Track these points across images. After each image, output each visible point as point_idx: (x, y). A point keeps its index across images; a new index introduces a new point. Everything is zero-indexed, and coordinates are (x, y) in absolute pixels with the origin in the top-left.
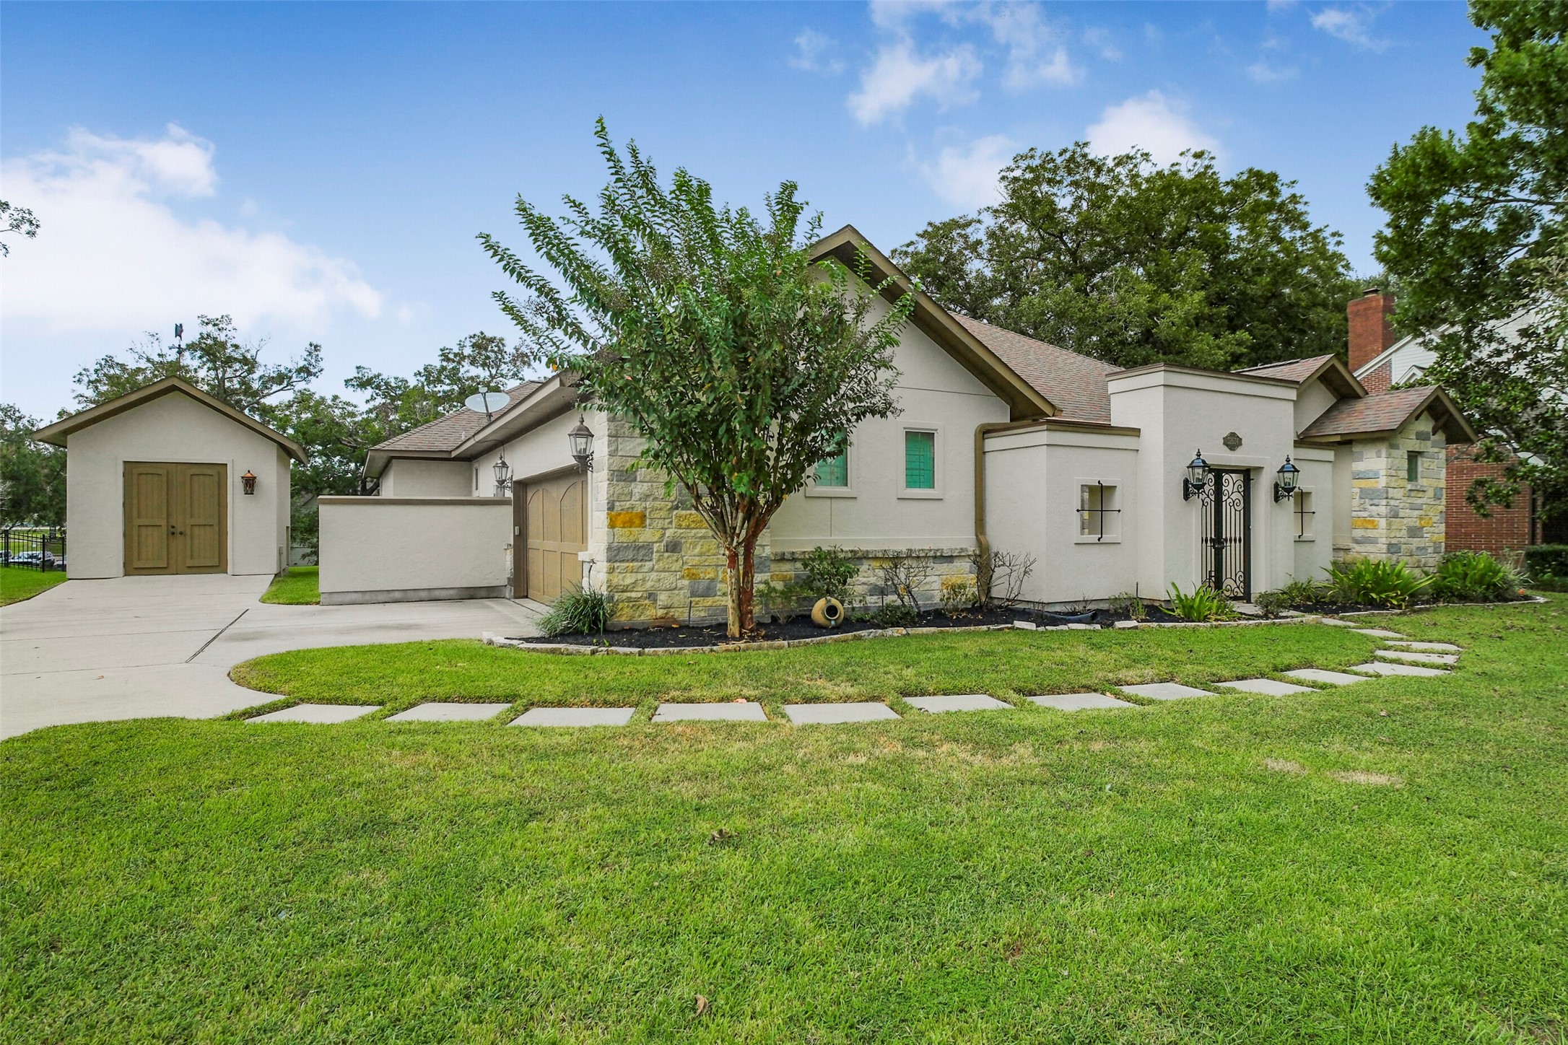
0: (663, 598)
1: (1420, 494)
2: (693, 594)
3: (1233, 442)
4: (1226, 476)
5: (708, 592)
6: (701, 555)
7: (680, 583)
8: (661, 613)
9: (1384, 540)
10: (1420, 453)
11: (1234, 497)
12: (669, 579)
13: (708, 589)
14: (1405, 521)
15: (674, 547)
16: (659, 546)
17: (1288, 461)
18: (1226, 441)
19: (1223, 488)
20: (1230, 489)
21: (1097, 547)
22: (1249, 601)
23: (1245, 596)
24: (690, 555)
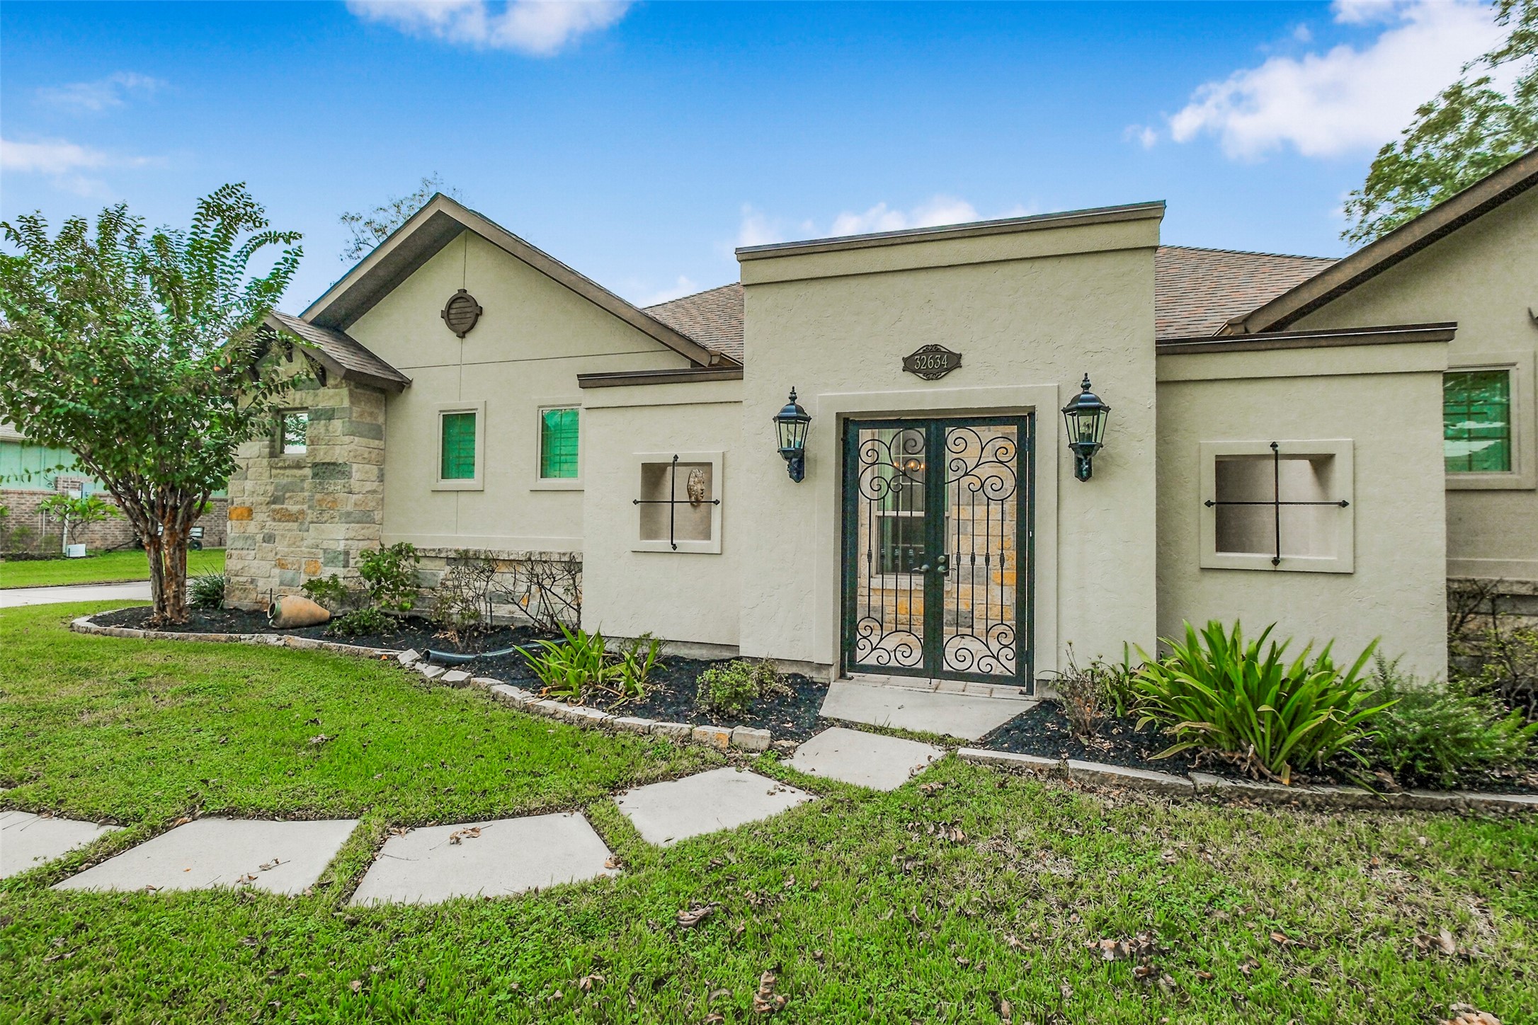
0: (261, 585)
2: (281, 583)
3: (933, 362)
4: (950, 432)
5: (293, 582)
6: (288, 547)
7: (273, 572)
8: (259, 597)
11: (982, 472)
12: (266, 567)
13: (293, 578)
15: (269, 539)
16: (259, 537)
17: (1086, 387)
18: (910, 364)
19: (949, 456)
20: (971, 458)
21: (675, 558)
22: (1030, 691)
23: (1023, 676)
24: (281, 547)
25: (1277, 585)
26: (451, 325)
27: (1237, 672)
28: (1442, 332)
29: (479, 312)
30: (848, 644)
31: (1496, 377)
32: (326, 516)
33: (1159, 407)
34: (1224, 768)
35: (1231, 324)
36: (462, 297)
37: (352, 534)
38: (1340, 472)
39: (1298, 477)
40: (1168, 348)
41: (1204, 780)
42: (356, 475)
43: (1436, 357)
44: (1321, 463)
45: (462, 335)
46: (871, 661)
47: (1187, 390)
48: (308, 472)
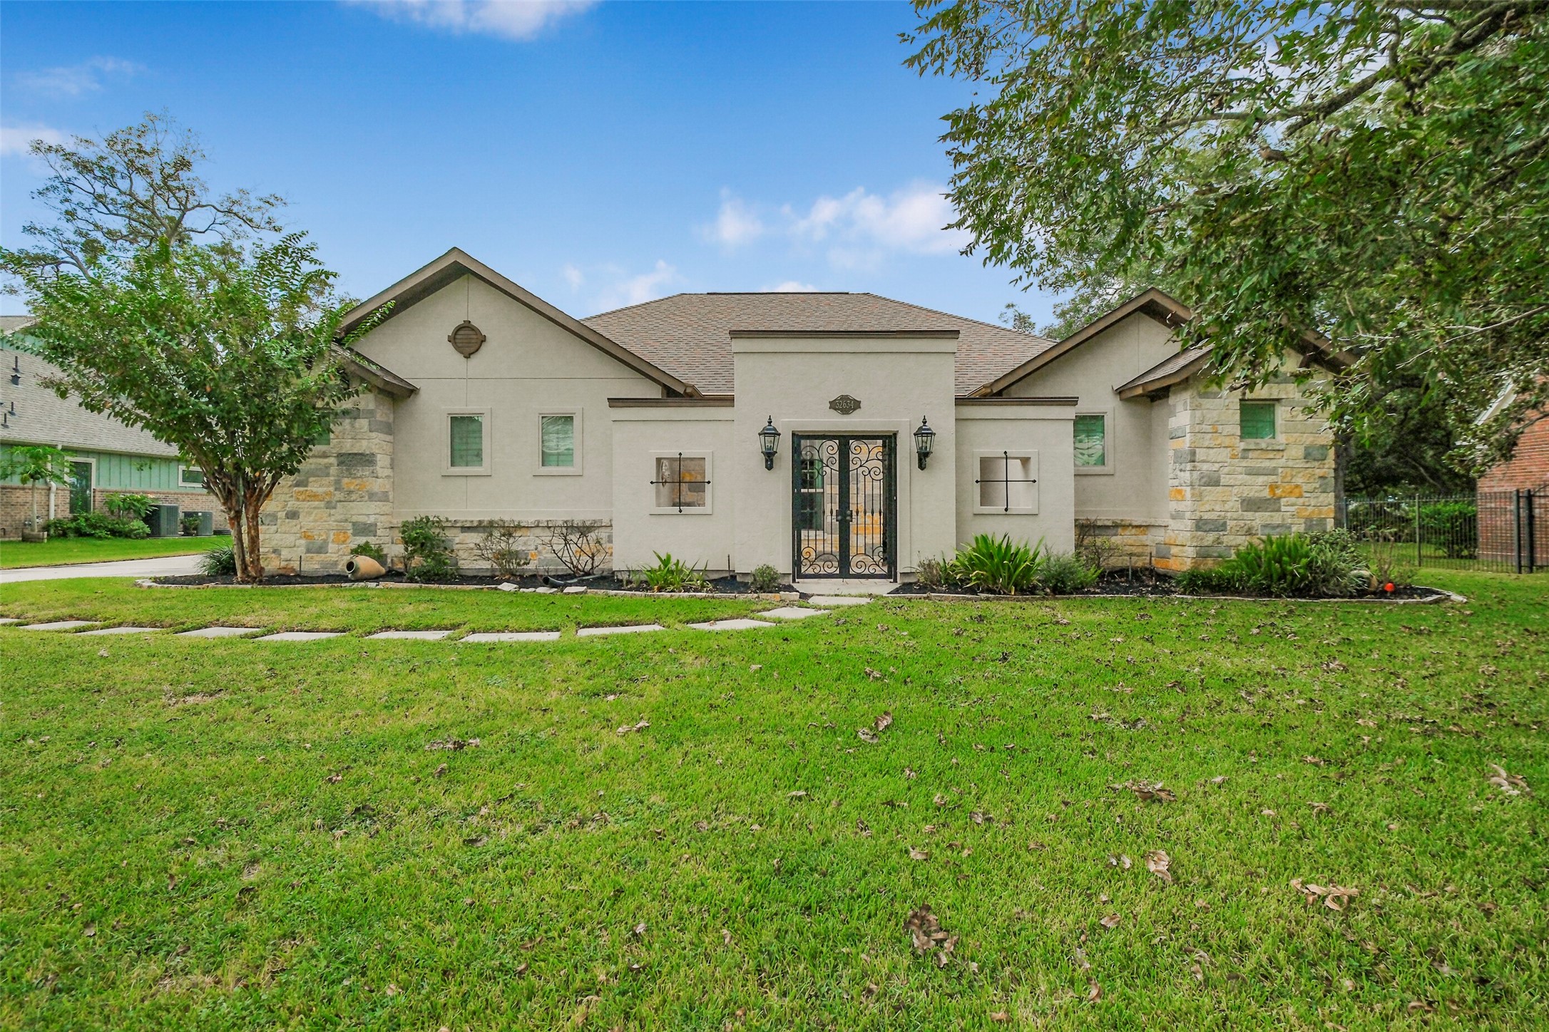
0: (285, 554)
1: (1279, 455)
2: (308, 551)
3: (846, 405)
4: (853, 443)
5: (321, 549)
6: (315, 521)
7: (298, 543)
8: (283, 564)
9: (1188, 515)
10: (1278, 400)
11: (870, 465)
12: (290, 539)
13: (321, 548)
14: (1235, 490)
15: (293, 515)
16: (282, 515)
17: (925, 423)
18: (834, 405)
19: (852, 456)
20: (864, 456)
21: (681, 518)
22: (895, 581)
23: (891, 575)
24: (306, 521)
25: (1007, 521)
26: (458, 348)
27: (994, 551)
28: (1072, 401)
29: (484, 340)
30: (797, 563)
31: (1098, 418)
32: (354, 497)
33: (957, 431)
34: (990, 591)
35: (984, 387)
36: (466, 326)
37: (378, 511)
38: (1033, 465)
39: (1015, 469)
40: (960, 401)
41: (983, 595)
42: (379, 464)
43: (1070, 412)
44: (1025, 461)
45: (468, 356)
46: (810, 571)
47: (969, 423)
48: (333, 460)
